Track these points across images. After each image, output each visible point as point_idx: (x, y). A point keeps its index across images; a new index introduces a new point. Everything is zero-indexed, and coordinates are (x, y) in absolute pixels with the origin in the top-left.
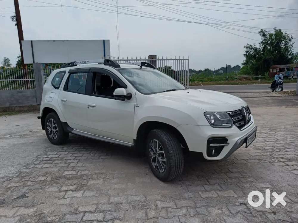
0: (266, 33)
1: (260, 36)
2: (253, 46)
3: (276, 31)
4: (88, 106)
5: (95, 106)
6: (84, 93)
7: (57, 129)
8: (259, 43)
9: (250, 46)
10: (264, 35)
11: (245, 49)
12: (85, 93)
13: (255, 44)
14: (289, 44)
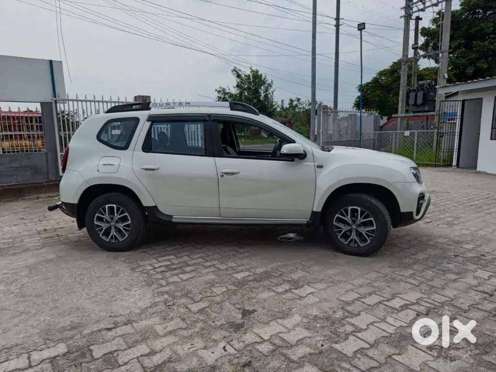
0: (240, 73)
1: (234, 77)
2: (227, 91)
3: (252, 71)
4: (221, 174)
5: (238, 173)
6: (204, 154)
7: (130, 222)
8: (234, 87)
9: (224, 89)
10: (239, 76)
11: (217, 94)
12: (206, 153)
13: (229, 88)
14: (270, 91)
